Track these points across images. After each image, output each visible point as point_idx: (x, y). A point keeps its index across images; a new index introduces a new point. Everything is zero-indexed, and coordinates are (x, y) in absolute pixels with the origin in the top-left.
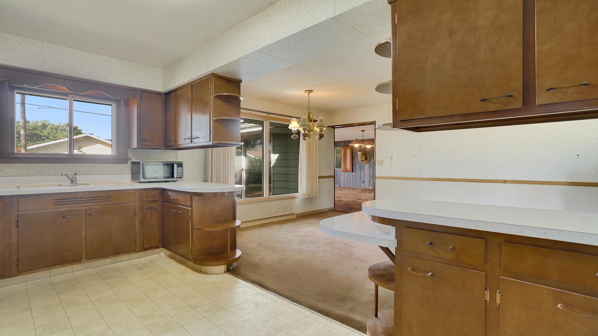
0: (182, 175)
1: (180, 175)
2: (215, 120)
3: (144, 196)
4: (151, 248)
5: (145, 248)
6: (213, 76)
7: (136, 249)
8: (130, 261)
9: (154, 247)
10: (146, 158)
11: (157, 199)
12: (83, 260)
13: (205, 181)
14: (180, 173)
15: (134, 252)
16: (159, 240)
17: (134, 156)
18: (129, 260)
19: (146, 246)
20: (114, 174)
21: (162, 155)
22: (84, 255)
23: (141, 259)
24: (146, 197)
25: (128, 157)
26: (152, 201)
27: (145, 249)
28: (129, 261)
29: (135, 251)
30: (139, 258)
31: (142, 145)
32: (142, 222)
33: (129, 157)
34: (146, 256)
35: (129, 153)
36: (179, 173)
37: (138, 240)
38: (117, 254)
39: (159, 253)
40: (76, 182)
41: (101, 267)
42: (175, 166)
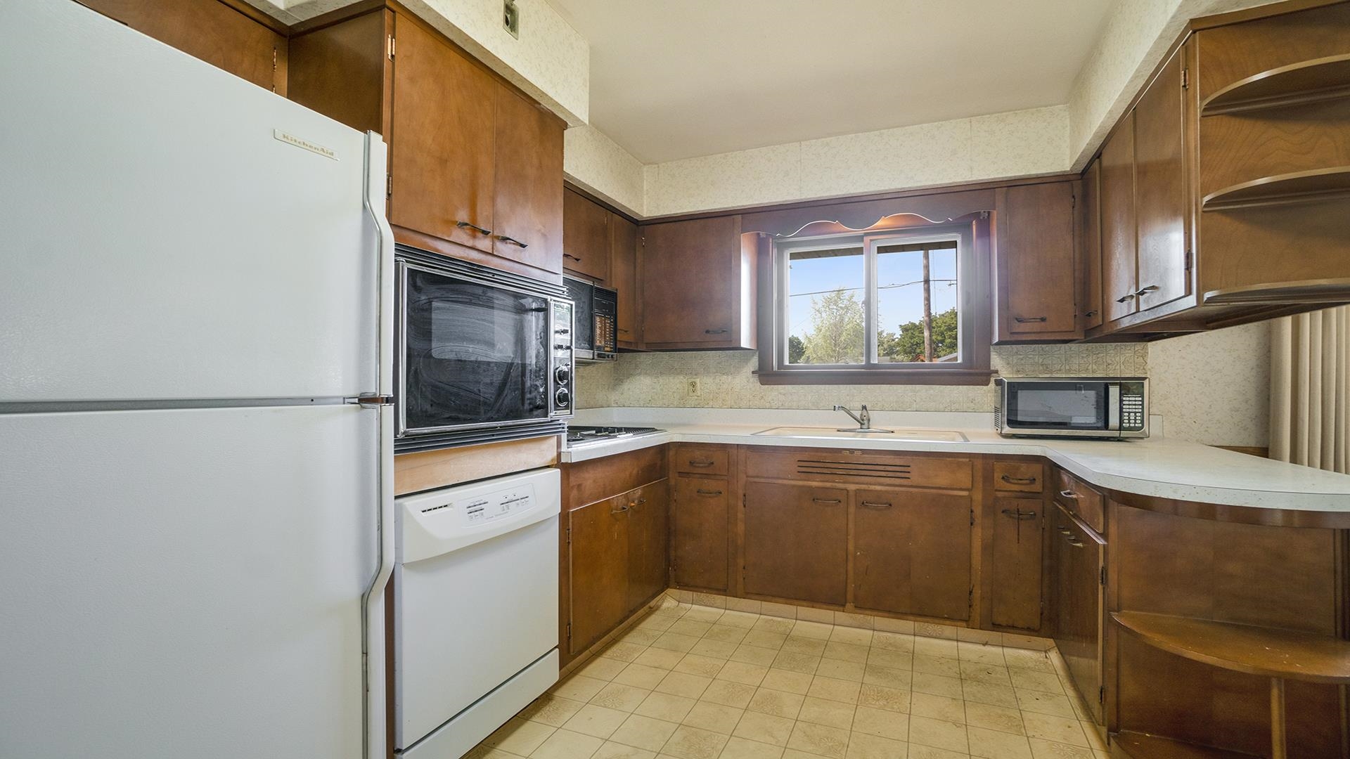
0: (1142, 422)
1: (1135, 420)
2: (1209, 204)
3: (998, 475)
4: (1011, 628)
5: (997, 623)
6: (1194, 32)
7: (969, 616)
8: (960, 644)
9: (1022, 629)
10: (1041, 368)
11: (1037, 487)
12: (848, 604)
13: (1264, 451)
14: (1135, 413)
15: (964, 624)
16: (1042, 614)
17: (1008, 364)
18: (957, 641)
19: (1001, 620)
20: (957, 411)
21: (1090, 359)
22: (850, 596)
23: (988, 648)
24: (1003, 478)
25: (990, 367)
26: (1021, 491)
27: (996, 627)
28: (955, 643)
29: (968, 622)
30: (984, 645)
31: (1012, 333)
32: (988, 548)
33: (992, 368)
34: (1003, 646)
35: (992, 356)
36: (1129, 413)
37: (977, 593)
38: (920, 615)
39: (1046, 652)
40: (869, 426)
41: (889, 634)
42: (1114, 392)
